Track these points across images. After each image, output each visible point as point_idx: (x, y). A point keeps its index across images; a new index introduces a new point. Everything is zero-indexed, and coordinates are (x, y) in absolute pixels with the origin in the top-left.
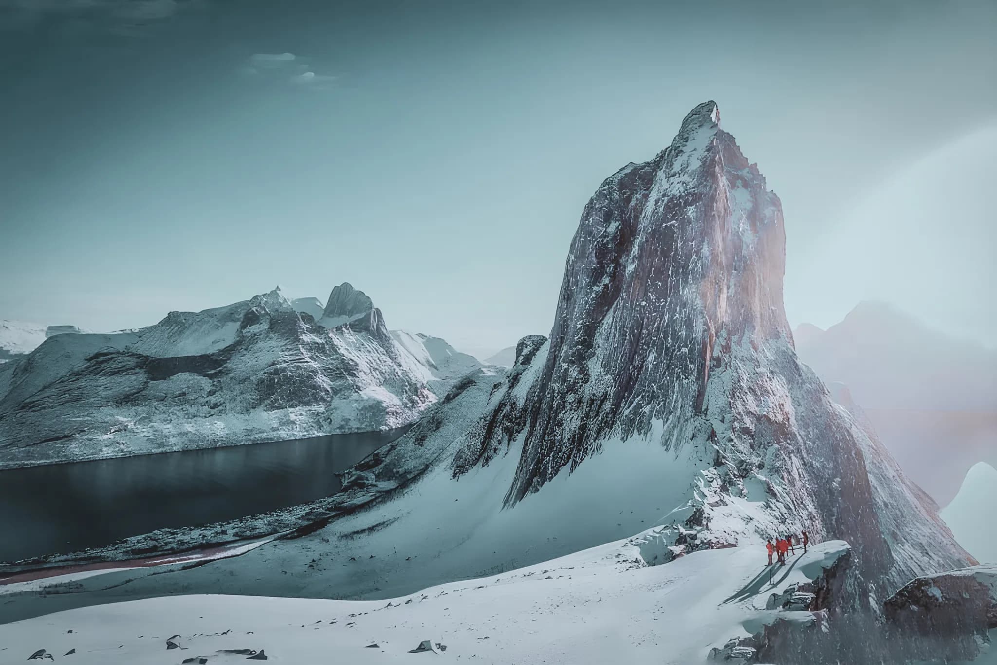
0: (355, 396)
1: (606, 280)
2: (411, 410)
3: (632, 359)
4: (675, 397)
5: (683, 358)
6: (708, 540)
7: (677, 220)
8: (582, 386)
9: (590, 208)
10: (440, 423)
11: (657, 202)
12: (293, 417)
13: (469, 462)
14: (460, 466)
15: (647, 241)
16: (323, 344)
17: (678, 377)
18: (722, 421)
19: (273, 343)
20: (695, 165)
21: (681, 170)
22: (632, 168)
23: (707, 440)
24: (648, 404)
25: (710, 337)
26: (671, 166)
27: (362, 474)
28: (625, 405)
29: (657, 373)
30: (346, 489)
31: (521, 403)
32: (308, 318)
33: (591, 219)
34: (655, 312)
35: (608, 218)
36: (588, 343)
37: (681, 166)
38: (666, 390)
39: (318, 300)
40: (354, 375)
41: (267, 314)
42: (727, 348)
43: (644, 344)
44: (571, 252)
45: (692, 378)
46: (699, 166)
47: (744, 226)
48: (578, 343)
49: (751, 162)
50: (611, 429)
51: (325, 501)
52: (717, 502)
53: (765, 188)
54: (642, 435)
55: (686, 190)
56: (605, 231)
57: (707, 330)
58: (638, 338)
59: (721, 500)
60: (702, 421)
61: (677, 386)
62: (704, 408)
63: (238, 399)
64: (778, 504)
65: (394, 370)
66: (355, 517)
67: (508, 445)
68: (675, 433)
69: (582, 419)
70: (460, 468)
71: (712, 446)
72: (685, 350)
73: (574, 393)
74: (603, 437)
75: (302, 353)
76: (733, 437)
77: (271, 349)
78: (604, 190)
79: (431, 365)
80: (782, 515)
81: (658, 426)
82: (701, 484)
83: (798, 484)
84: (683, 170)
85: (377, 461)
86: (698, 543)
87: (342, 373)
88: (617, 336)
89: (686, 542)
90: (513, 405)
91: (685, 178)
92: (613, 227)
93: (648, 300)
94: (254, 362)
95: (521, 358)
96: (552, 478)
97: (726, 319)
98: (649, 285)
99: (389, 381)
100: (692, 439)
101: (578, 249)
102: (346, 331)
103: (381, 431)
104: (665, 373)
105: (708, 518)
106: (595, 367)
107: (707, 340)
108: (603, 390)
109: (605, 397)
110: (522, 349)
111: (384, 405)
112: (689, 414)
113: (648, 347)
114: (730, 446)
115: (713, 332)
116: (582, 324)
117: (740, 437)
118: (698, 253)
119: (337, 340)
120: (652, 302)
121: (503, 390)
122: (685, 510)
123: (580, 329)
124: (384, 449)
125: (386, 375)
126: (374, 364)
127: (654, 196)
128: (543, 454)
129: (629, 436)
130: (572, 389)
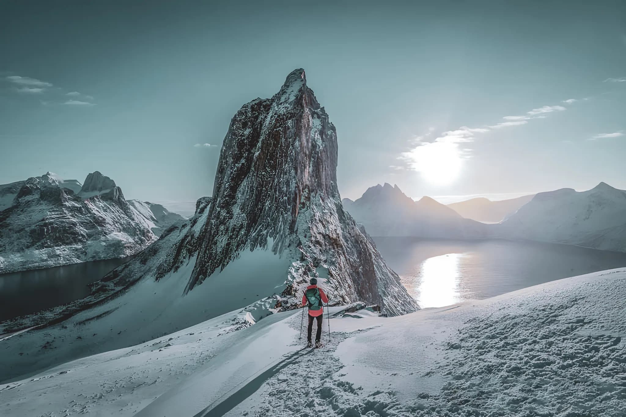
0: (103, 238)
1: (243, 161)
2: (141, 245)
3: (257, 205)
4: (280, 224)
5: (284, 203)
6: (295, 303)
7: (282, 127)
8: (228, 221)
9: (234, 121)
10: (156, 251)
11: (271, 117)
12: (58, 252)
13: (166, 270)
14: (160, 273)
15: (266, 139)
16: (80, 208)
17: (282, 213)
18: (305, 237)
19: (44, 207)
20: (292, 98)
21: (285, 101)
22: (259, 101)
23: (297, 247)
24: (265, 230)
25: (299, 191)
26: (279, 100)
27: (105, 283)
28: (253, 230)
29: (271, 212)
30: (94, 293)
31: (197, 235)
32: (69, 192)
33: (235, 126)
34: (269, 178)
35: (245, 125)
36: (232, 196)
37: (285, 99)
38: (275, 221)
39: (77, 182)
40: (103, 226)
41: (37, 188)
42: (308, 198)
43: (263, 196)
44: (224, 145)
45: (289, 213)
46: (294, 99)
47: (317, 137)
48: (226, 196)
49: (321, 107)
50: (245, 245)
51: (78, 302)
52: (301, 281)
53: (328, 121)
54: (262, 247)
55: (288, 111)
56: (243, 133)
57: (298, 187)
58: (260, 192)
59: (304, 280)
60: (295, 236)
61: (281, 219)
62: (295, 230)
63: (15, 243)
64: (334, 280)
65: (130, 222)
66: (92, 309)
67: (189, 259)
68: (280, 244)
69: (228, 240)
70: (161, 274)
71: (299, 250)
72: (285, 198)
73: (224, 225)
74: (240, 249)
75: (65, 213)
76: (311, 246)
77: (41, 211)
78: (243, 110)
79: (153, 220)
80: (336, 286)
81: (271, 241)
82: (293, 271)
83: (343, 270)
84: (286, 102)
85: (116, 275)
86: (289, 306)
87: (94, 225)
88: (249, 192)
89: (281, 306)
90: (193, 236)
91: (287, 105)
92: (247, 132)
93: (266, 171)
94: (28, 219)
95: (199, 210)
96: (210, 275)
97: (308, 183)
98: (266, 163)
99: (127, 229)
100: (288, 247)
101: (227, 144)
102: (97, 200)
103: (121, 258)
104: (275, 211)
105: (295, 290)
106: (236, 210)
107: (297, 192)
108: (240, 223)
109: (242, 226)
110: (200, 205)
111: (123, 242)
112: (287, 233)
113: (266, 197)
114: (309, 250)
115: (301, 188)
116: (228, 185)
117: (314, 246)
118: (293, 145)
119: (91, 206)
120: (268, 172)
121: (188, 228)
122: (282, 287)
123: (227, 188)
124: (120, 268)
125: (124, 225)
126: (116, 219)
127: (270, 114)
128: (205, 262)
129: (255, 248)
130: (222, 223)
